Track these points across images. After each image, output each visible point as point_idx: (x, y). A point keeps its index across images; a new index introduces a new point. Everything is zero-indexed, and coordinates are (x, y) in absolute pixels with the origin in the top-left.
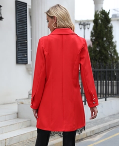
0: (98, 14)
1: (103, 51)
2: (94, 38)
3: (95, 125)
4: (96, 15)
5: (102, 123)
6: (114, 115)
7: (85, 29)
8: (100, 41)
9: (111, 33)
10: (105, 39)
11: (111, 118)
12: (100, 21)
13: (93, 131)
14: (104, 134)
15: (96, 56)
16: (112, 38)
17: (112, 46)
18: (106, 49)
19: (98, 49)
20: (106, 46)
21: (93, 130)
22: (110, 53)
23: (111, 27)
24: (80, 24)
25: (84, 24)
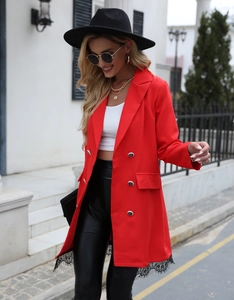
0: (208, 19)
1: (213, 80)
2: (198, 58)
3: (204, 211)
4: (203, 20)
5: (215, 206)
6: (230, 189)
7: (177, 40)
8: (209, 63)
9: (228, 50)
10: (216, 60)
11: (226, 195)
12: (209, 29)
13: (203, 224)
14: (221, 228)
15: (200, 87)
16: (229, 60)
17: (228, 72)
18: (217, 77)
19: (203, 77)
20: (218, 71)
21: (202, 221)
22: (224, 84)
23: (229, 41)
24: (170, 33)
25: (176, 33)
